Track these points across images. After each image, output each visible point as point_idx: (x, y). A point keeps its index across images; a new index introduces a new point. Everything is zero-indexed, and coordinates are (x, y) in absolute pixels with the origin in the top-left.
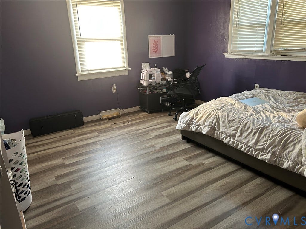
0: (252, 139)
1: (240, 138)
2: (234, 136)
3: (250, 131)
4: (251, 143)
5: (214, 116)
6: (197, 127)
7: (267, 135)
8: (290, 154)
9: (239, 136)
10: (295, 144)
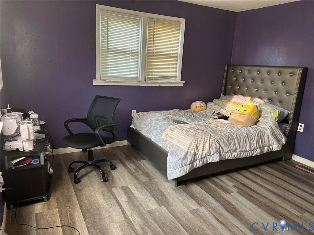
0: (247, 145)
1: (240, 148)
2: (235, 150)
3: (242, 140)
4: (248, 149)
5: (214, 141)
6: (202, 160)
7: (252, 138)
8: (265, 143)
9: (239, 148)
10: (264, 136)
